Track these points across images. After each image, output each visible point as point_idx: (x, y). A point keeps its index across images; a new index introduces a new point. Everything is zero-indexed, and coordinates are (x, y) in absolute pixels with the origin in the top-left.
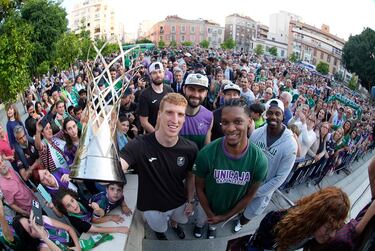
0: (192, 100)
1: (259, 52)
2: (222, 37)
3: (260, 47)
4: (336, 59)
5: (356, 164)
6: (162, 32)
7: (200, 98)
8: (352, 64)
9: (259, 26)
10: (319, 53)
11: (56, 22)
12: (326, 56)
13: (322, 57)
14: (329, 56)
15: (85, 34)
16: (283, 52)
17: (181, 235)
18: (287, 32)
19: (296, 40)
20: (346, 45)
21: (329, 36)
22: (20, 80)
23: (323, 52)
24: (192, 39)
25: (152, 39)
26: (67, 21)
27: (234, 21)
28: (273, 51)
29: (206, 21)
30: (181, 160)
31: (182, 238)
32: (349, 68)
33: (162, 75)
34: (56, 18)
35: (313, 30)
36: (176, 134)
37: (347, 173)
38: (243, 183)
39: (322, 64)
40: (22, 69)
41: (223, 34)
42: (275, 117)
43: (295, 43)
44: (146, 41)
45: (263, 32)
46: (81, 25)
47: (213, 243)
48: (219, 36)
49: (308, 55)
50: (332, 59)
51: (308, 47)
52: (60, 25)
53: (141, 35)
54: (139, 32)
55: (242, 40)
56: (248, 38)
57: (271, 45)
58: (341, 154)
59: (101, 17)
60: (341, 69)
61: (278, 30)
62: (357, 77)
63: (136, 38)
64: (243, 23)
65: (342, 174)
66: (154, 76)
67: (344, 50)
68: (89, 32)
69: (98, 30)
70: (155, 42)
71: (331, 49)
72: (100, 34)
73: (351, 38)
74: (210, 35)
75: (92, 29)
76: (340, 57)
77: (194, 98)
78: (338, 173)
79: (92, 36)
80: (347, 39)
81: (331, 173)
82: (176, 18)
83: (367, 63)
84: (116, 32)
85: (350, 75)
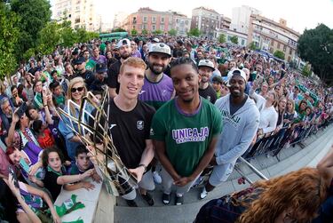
0: (155, 67)
1: (221, 40)
2: (189, 27)
3: (222, 36)
4: (291, 49)
5: (310, 139)
6: (135, 22)
7: (163, 66)
8: (306, 54)
9: (222, 18)
10: (276, 43)
11: (41, 13)
12: (282, 46)
13: (279, 47)
14: (285, 46)
15: (67, 24)
16: (243, 42)
17: (150, 202)
18: (248, 24)
19: (255, 32)
20: (301, 37)
21: (286, 29)
22: (7, 62)
23: (280, 43)
24: (162, 28)
25: (126, 28)
26: (51, 12)
27: (200, 13)
28: (234, 40)
29: (175, 13)
30: (140, 124)
31: (151, 204)
32: (303, 57)
33: (129, 50)
34: (41, 9)
35: (271, 23)
36: (135, 96)
37: (302, 147)
38: (203, 139)
39: (279, 52)
40: (9, 53)
41: (190, 25)
42: (238, 86)
43: (254, 34)
44: (120, 30)
45: (225, 24)
46: (63, 16)
47: (180, 209)
48: (186, 26)
49: (266, 45)
50: (288, 49)
51: (266, 37)
52: (44, 16)
53: (117, 25)
54: (115, 22)
55: (207, 30)
56: (212, 28)
57: (233, 34)
58: (296, 128)
59: (81, 8)
60: (295, 58)
61: (239, 22)
62: (310, 66)
63: (112, 27)
64: (208, 15)
65: (297, 147)
66: (122, 51)
67: (299, 42)
68: (70, 23)
69: (78, 21)
70: (128, 31)
71: (287, 40)
72: (80, 24)
73: (306, 32)
74: (177, 25)
75: (72, 20)
76: (295, 48)
77: (158, 65)
78: (294, 146)
79: (73, 26)
80: (302, 33)
81: (288, 145)
82: (148, 9)
83: (319, 54)
84: (94, 22)
85: (304, 64)
